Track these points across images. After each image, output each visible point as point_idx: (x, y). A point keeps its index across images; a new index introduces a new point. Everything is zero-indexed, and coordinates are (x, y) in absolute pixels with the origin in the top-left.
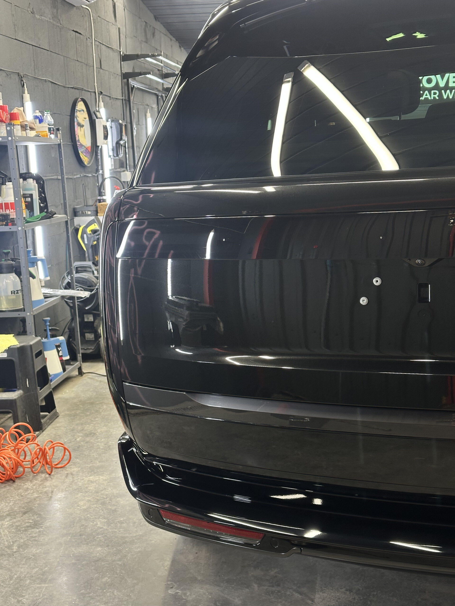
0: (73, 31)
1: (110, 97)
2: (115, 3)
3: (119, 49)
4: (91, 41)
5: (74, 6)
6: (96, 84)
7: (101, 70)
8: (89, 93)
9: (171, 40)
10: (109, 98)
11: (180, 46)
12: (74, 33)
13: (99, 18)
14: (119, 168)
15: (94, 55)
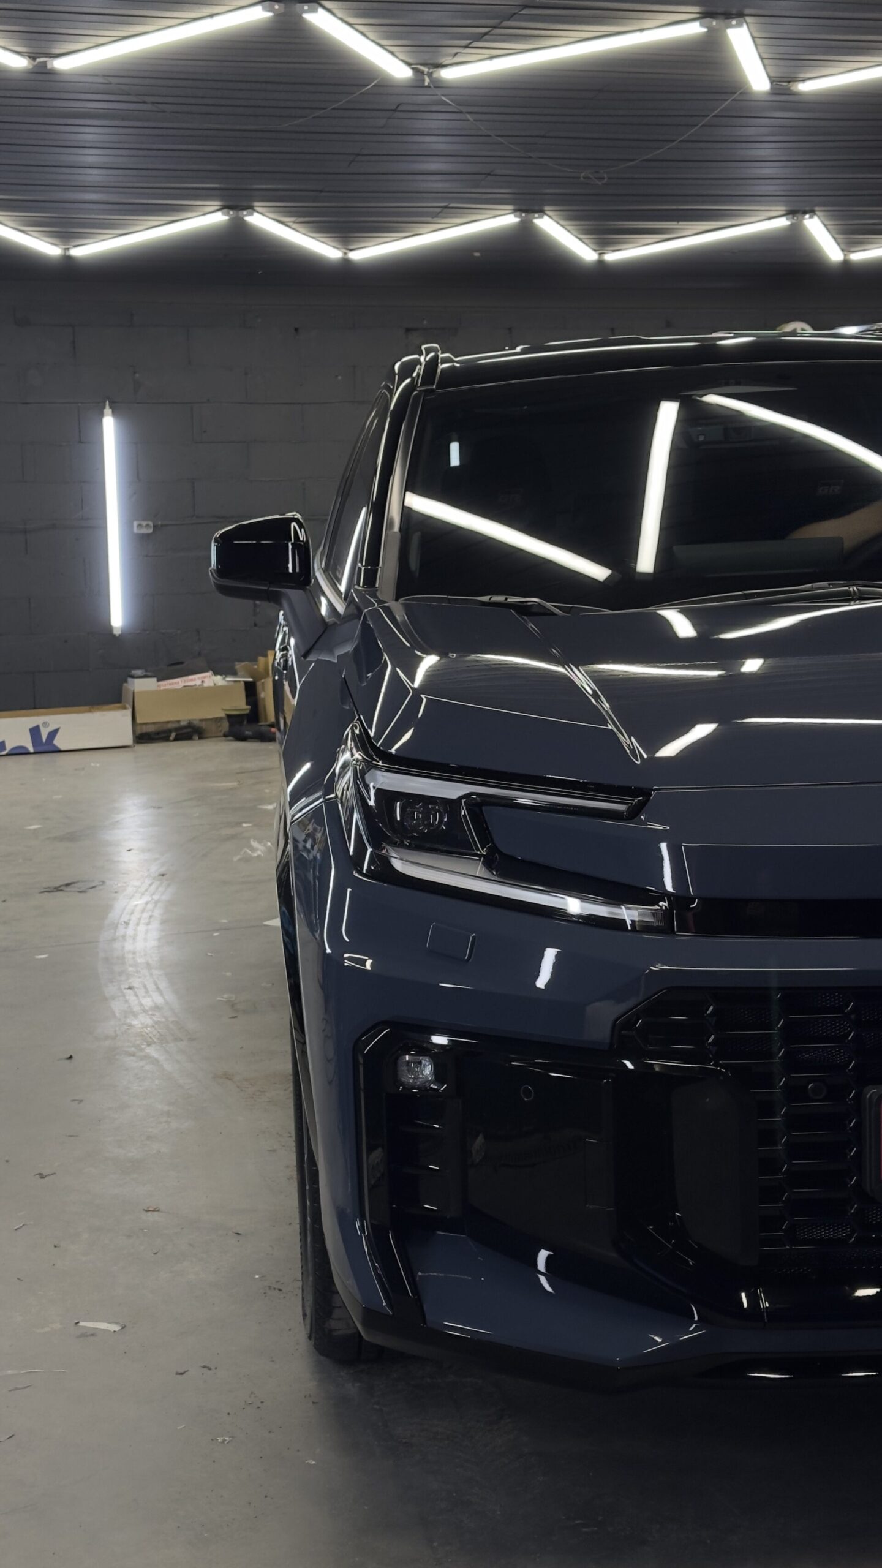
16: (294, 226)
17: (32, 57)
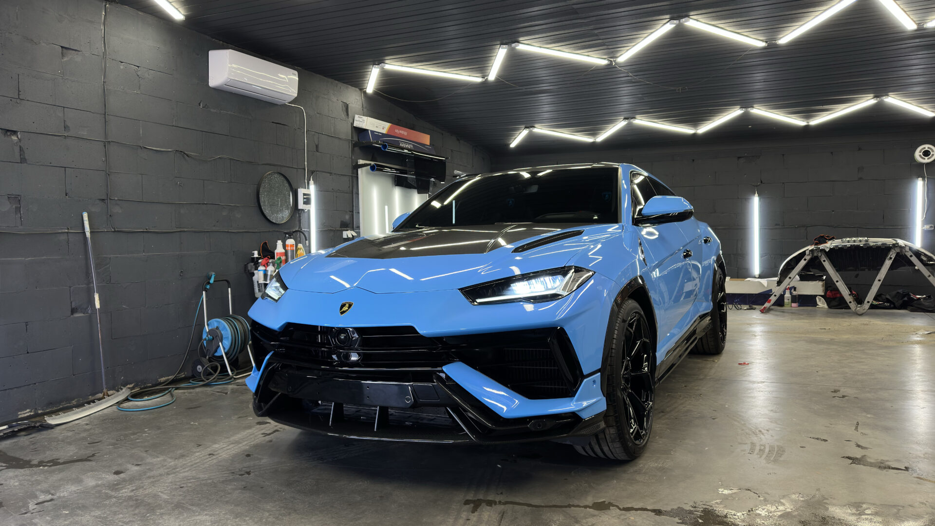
0: (273, 122)
1: (331, 173)
2: (348, 105)
3: (351, 139)
4: (303, 131)
5: (278, 105)
6: (306, 163)
7: (317, 153)
8: (296, 170)
9: (442, 134)
10: (329, 174)
11: (458, 140)
12: (275, 124)
13: (318, 115)
14: (340, 228)
15: (306, 141)
17: (483, 77)
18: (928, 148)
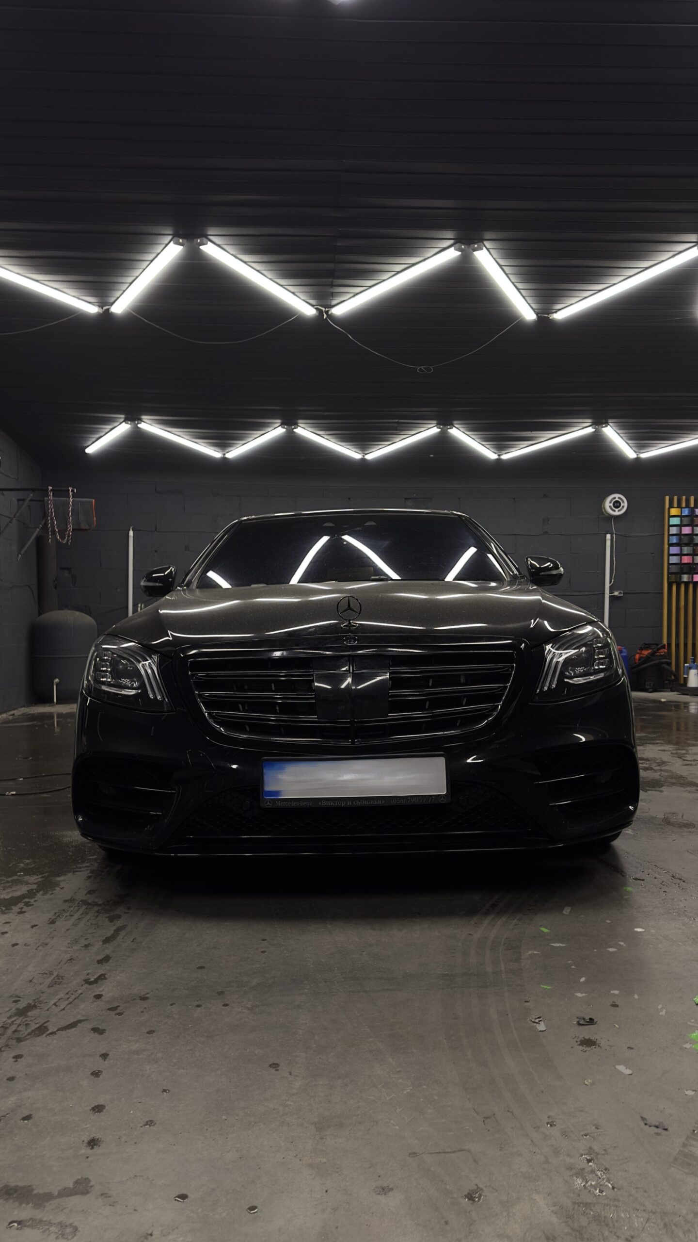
16: (326, 437)
17: (103, 306)
18: (619, 498)
